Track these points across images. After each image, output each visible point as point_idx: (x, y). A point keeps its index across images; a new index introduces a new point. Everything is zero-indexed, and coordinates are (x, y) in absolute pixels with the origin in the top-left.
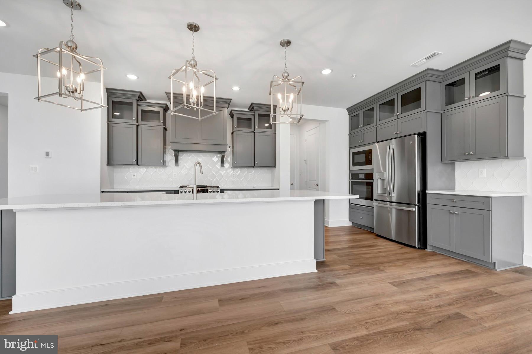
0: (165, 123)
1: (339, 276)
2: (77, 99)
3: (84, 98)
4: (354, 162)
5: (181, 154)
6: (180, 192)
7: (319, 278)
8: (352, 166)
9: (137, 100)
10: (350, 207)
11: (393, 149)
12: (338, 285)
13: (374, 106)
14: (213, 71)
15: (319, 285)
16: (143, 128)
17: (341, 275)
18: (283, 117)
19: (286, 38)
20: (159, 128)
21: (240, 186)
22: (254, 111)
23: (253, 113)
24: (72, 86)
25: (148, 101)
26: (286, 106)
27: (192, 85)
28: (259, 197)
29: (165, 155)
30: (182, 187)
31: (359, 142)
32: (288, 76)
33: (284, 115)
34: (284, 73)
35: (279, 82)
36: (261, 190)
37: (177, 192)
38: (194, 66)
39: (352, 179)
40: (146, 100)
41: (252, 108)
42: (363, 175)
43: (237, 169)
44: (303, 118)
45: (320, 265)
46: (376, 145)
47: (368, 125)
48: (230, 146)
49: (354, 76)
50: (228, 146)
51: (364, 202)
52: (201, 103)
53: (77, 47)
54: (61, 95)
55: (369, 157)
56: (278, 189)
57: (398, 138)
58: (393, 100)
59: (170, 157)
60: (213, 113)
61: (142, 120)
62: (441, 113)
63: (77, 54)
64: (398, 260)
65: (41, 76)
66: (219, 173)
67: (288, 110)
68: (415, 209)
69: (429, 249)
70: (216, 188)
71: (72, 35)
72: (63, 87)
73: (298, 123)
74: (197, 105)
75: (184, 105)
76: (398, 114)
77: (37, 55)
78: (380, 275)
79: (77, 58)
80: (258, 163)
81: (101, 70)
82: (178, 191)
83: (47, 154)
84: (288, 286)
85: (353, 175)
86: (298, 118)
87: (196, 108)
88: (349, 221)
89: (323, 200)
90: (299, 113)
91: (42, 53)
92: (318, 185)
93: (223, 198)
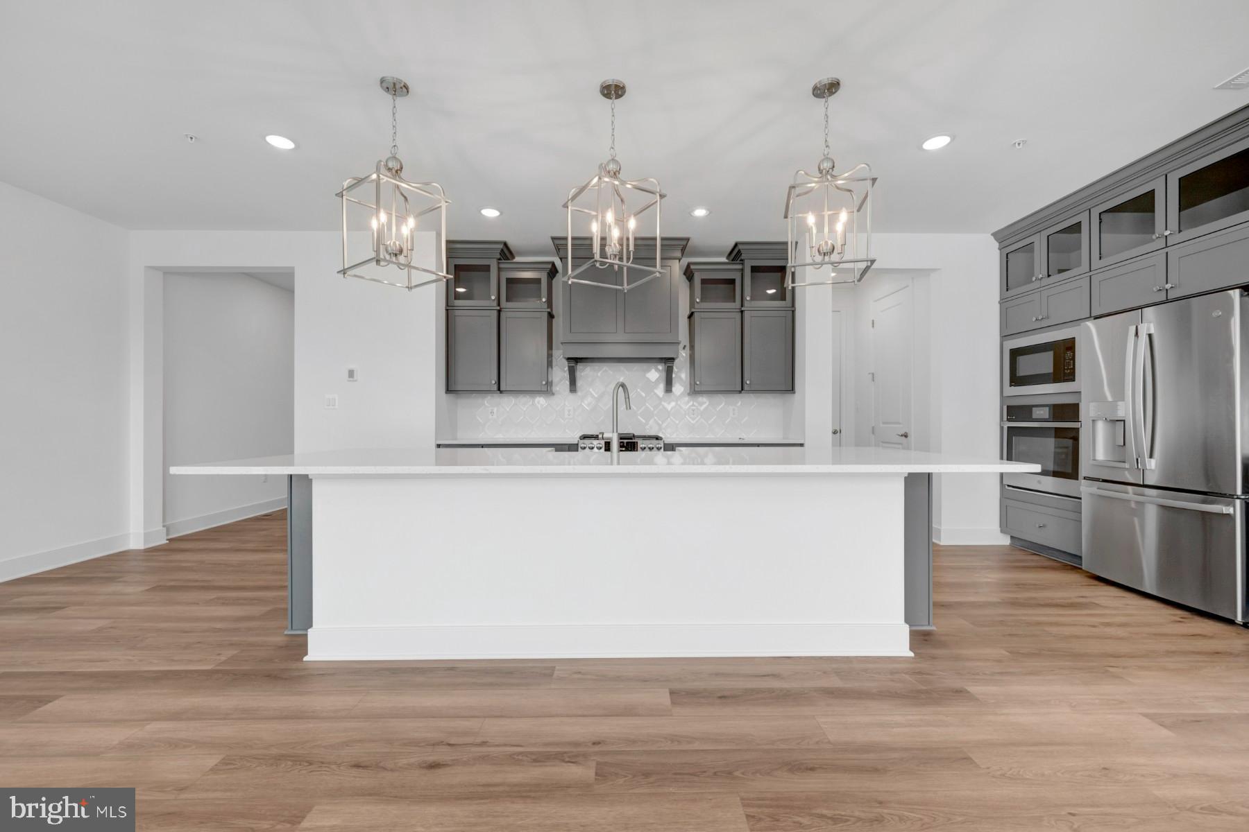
0: (550, 303)
1: (978, 674)
2: (402, 268)
3: (412, 264)
4: (1018, 375)
5: (581, 367)
6: (579, 448)
7: (920, 673)
8: (1011, 386)
9: (500, 259)
10: (1004, 497)
11: (1150, 336)
12: (977, 699)
13: (1083, 218)
14: (655, 181)
15: (919, 692)
16: (509, 314)
17: (985, 674)
18: (819, 268)
19: (825, 77)
20: (538, 315)
21: (708, 437)
22: (742, 260)
23: (740, 267)
24: (394, 243)
25: (517, 259)
26: (826, 243)
27: (610, 217)
28: (753, 462)
29: (550, 369)
30: (584, 437)
31: (1034, 319)
32: (834, 167)
33: (822, 264)
34: (823, 160)
35: (809, 185)
36: (758, 445)
37: (573, 448)
38: (615, 174)
39: (1009, 420)
40: (513, 258)
41: (736, 253)
42: (1047, 409)
43: (702, 396)
44: (873, 267)
45: (920, 639)
46: (1088, 327)
47: (1060, 271)
48: (685, 346)
49: (1019, 144)
50: (681, 346)
51: (1050, 483)
52: (628, 252)
53: (402, 168)
54: (378, 261)
55: (1065, 359)
56: (802, 445)
57: (1167, 301)
58: (1151, 195)
59: (560, 374)
60: (654, 273)
61: (508, 300)
63: (401, 180)
64: (1173, 653)
65: (348, 230)
66: (661, 407)
67: (833, 252)
68: (1234, 510)
70: (655, 441)
71: (395, 146)
72: (381, 246)
73: (859, 280)
74: (621, 259)
75: (596, 261)
76: (1167, 233)
77: (342, 192)
78: (1110, 689)
79: (402, 187)
80: (750, 381)
81: (440, 207)
82: (578, 444)
83: (351, 374)
84: (836, 682)
85: (1014, 410)
86: (858, 269)
87: (619, 266)
88: (1002, 531)
89: (929, 475)
90: (864, 257)
91: (350, 188)
92: (906, 436)
93: (669, 463)
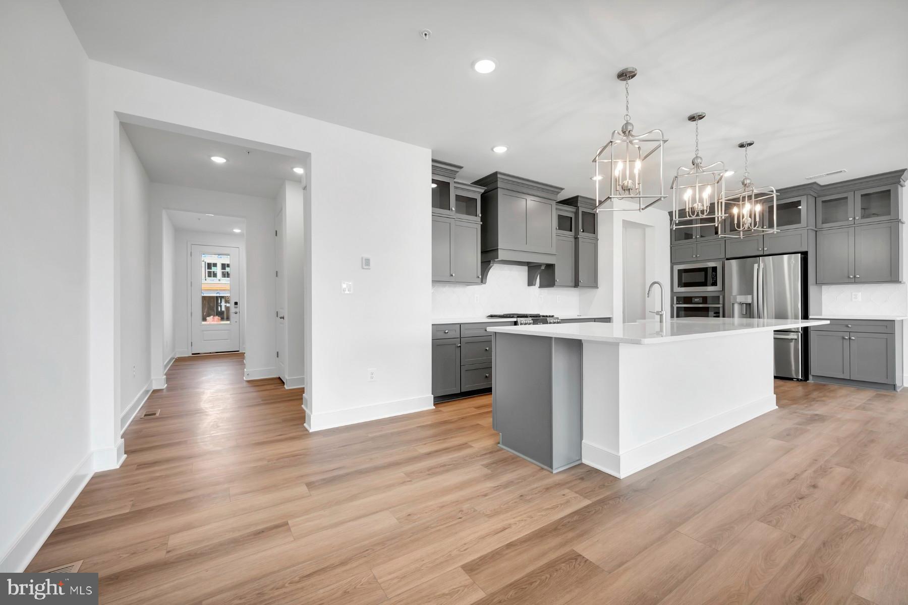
4: (682, 282)
8: (678, 287)
20: (475, 226)
31: (694, 256)
39: (678, 304)
57: (765, 255)
62: (816, 231)
69: (811, 380)
83: (367, 262)
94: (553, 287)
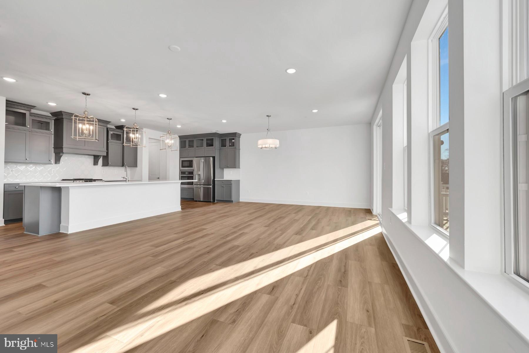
8: (182, 167)
11: (203, 162)
13: (194, 139)
20: (48, 135)
23: (123, 132)
31: (186, 155)
42: (188, 172)
46: (195, 159)
47: (191, 147)
55: (191, 164)
57: (204, 157)
58: (203, 140)
62: (220, 149)
68: (211, 187)
69: (216, 202)
76: (205, 146)
80: (126, 164)
85: (182, 173)
92: (159, 178)
94: (107, 166)
